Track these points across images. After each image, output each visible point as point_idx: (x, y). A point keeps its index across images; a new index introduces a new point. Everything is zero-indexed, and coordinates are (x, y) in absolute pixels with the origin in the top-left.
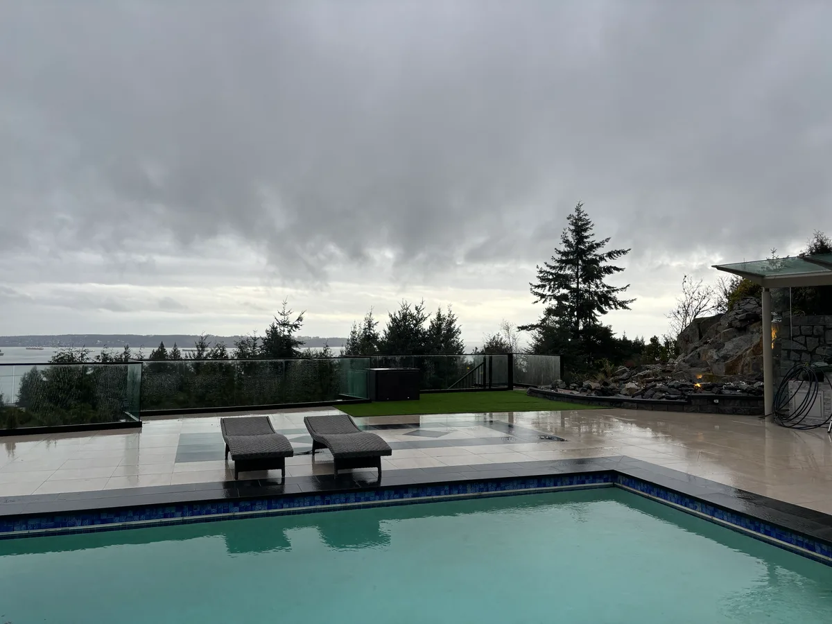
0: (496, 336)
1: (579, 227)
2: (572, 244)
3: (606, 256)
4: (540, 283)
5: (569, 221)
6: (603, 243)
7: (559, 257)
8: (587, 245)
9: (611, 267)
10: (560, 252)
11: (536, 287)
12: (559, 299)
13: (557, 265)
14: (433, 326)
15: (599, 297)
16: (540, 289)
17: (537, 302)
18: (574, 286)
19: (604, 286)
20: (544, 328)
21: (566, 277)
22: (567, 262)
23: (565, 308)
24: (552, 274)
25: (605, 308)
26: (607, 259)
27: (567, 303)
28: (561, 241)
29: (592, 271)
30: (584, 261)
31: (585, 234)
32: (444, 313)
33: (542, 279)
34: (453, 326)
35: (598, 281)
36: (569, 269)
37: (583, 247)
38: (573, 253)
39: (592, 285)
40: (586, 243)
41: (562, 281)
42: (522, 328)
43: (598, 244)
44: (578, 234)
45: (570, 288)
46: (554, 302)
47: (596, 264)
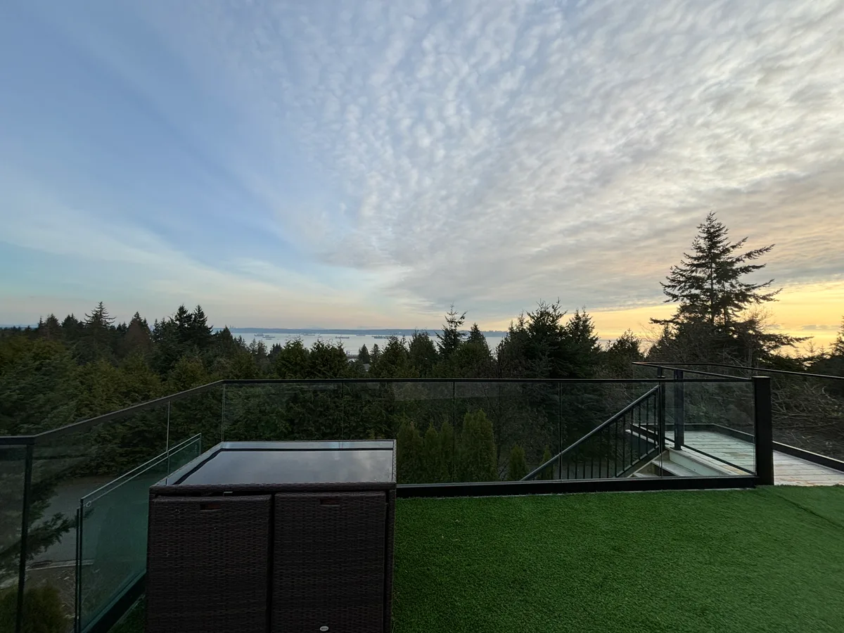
0: (627, 332)
1: (712, 233)
2: (705, 250)
3: (745, 258)
4: (670, 284)
5: (700, 230)
6: (738, 244)
7: (689, 261)
8: (720, 249)
9: (749, 267)
10: (691, 258)
11: (666, 286)
12: (691, 298)
13: (688, 268)
15: (736, 295)
16: (671, 288)
17: (668, 301)
18: (707, 286)
19: (741, 285)
20: (679, 323)
21: (697, 279)
22: (698, 266)
24: (683, 275)
25: (743, 304)
26: (747, 260)
28: (693, 248)
29: (726, 272)
30: (717, 264)
31: (720, 239)
32: (580, 315)
33: (674, 280)
34: (588, 322)
35: (734, 282)
36: (700, 273)
37: (716, 251)
38: (707, 256)
39: (727, 285)
40: (719, 247)
41: (697, 283)
42: (656, 321)
43: (733, 247)
44: (710, 240)
45: (703, 289)
46: (686, 301)
47: (731, 266)
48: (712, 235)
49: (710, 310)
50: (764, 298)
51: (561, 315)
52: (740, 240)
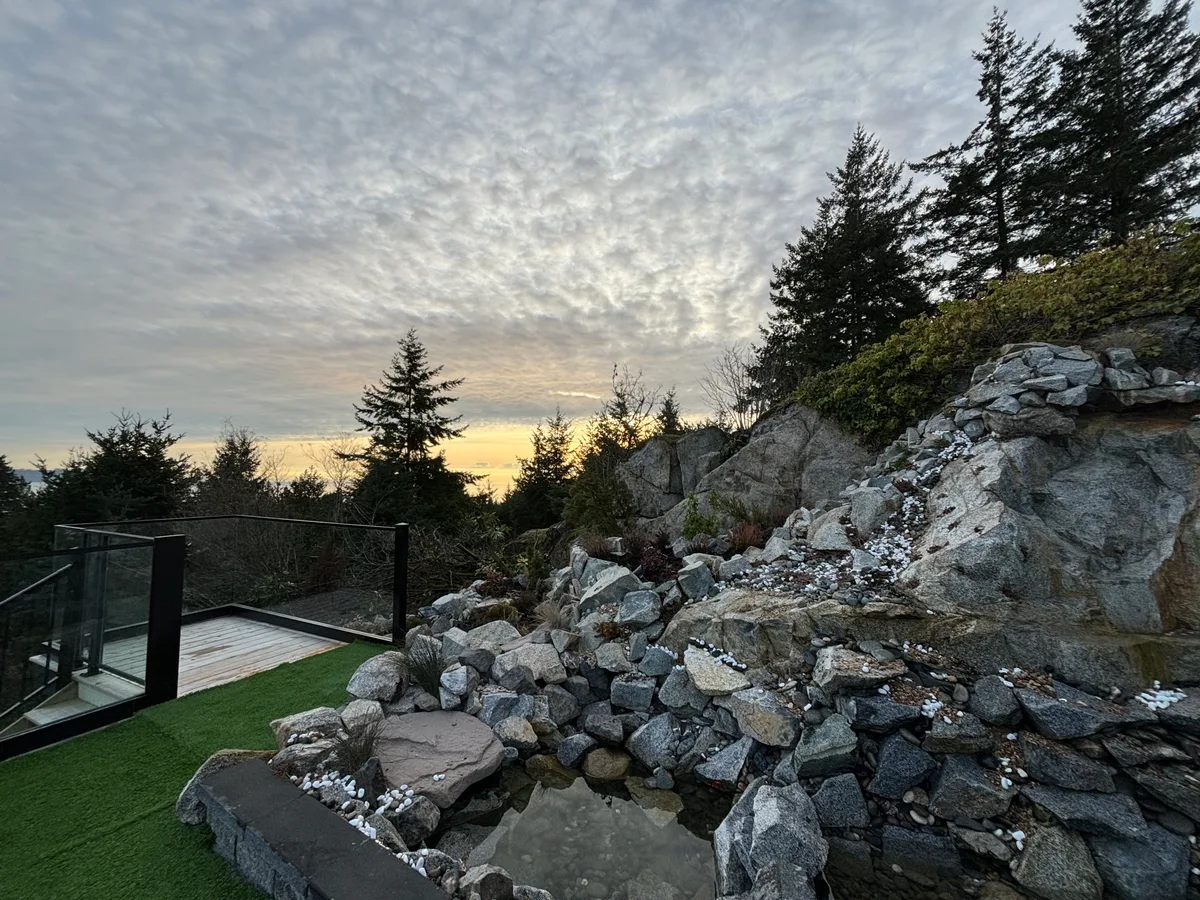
0: (309, 470)
1: (412, 353)
2: (404, 371)
3: (441, 387)
4: (365, 408)
5: (401, 346)
6: (436, 371)
8: (420, 373)
9: (445, 398)
10: (390, 378)
11: (360, 410)
12: (387, 427)
13: (387, 390)
14: (222, 456)
15: (432, 428)
16: (366, 413)
17: (361, 430)
18: (405, 415)
19: (437, 418)
20: (370, 459)
21: (396, 405)
22: (398, 389)
23: (394, 438)
24: (380, 399)
25: (438, 439)
26: (442, 390)
27: (396, 434)
28: (392, 366)
29: (423, 402)
30: (416, 390)
31: (419, 362)
32: (237, 442)
33: (369, 403)
34: (250, 455)
35: (430, 412)
36: (399, 398)
37: (415, 376)
38: (404, 380)
39: (424, 416)
40: (419, 371)
41: (392, 409)
42: (342, 456)
43: (431, 373)
44: (410, 361)
45: (401, 418)
46: (382, 431)
47: (428, 394)
48: (413, 356)
49: (406, 444)
50: (455, 434)
51: (171, 442)
52: (437, 367)
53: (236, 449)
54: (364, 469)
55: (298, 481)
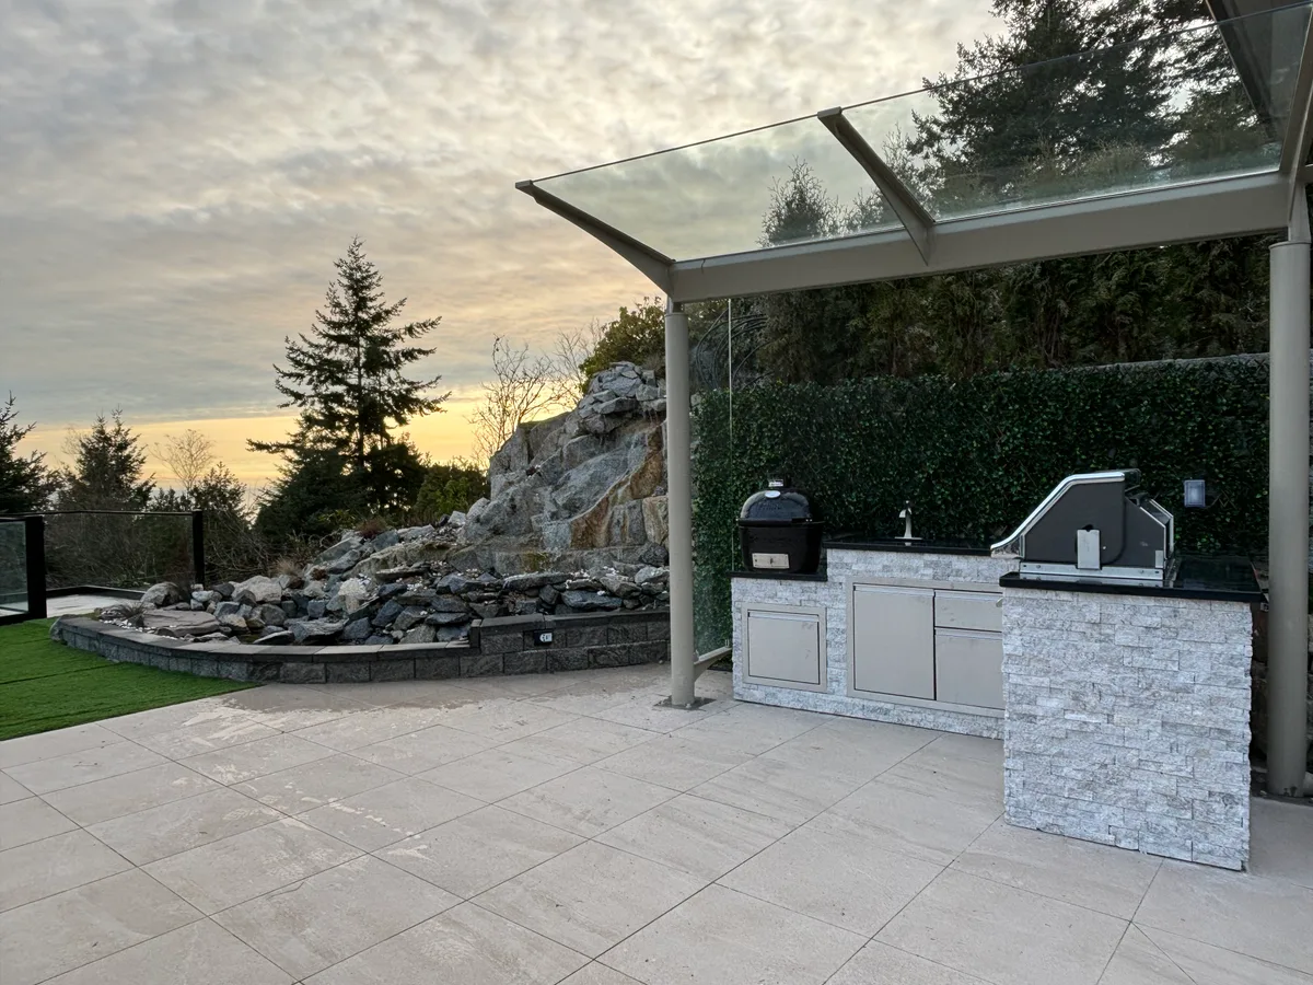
0: (217, 468)
1: (357, 281)
2: (346, 311)
3: (405, 333)
4: (293, 370)
5: (339, 270)
6: (395, 309)
7: (325, 328)
8: (373, 311)
9: (413, 350)
10: (326, 322)
11: (285, 375)
12: (327, 399)
13: (323, 341)
14: (89, 451)
15: (395, 398)
16: (293, 379)
17: (287, 405)
18: (353, 380)
19: (403, 382)
20: (300, 450)
21: (338, 365)
22: (340, 339)
23: (339, 417)
24: (312, 355)
25: (407, 415)
26: (407, 337)
27: (342, 410)
28: (328, 302)
29: (377, 361)
30: (368, 338)
31: (371, 293)
32: (109, 430)
33: (298, 363)
34: (129, 449)
35: (392, 373)
36: (342, 353)
37: (365, 316)
38: (349, 325)
39: (384, 380)
40: (370, 308)
41: (330, 371)
42: (260, 447)
43: (387, 312)
44: (355, 294)
45: (347, 384)
46: (318, 406)
47: (387, 345)
48: (358, 286)
49: (358, 425)
50: (429, 407)
51: (19, 436)
52: (396, 302)
53: (107, 439)
54: (291, 466)
55: (202, 487)
